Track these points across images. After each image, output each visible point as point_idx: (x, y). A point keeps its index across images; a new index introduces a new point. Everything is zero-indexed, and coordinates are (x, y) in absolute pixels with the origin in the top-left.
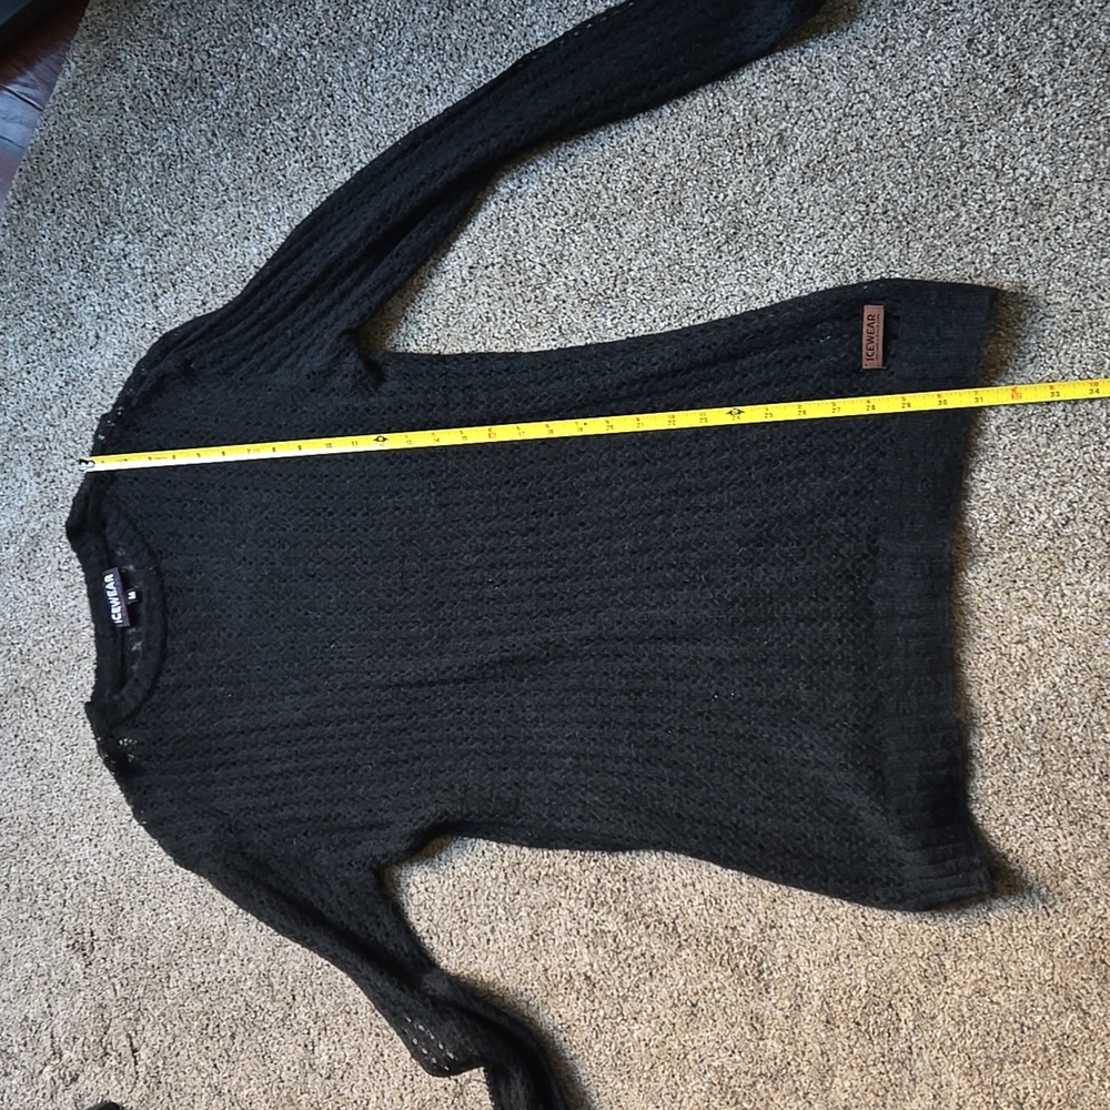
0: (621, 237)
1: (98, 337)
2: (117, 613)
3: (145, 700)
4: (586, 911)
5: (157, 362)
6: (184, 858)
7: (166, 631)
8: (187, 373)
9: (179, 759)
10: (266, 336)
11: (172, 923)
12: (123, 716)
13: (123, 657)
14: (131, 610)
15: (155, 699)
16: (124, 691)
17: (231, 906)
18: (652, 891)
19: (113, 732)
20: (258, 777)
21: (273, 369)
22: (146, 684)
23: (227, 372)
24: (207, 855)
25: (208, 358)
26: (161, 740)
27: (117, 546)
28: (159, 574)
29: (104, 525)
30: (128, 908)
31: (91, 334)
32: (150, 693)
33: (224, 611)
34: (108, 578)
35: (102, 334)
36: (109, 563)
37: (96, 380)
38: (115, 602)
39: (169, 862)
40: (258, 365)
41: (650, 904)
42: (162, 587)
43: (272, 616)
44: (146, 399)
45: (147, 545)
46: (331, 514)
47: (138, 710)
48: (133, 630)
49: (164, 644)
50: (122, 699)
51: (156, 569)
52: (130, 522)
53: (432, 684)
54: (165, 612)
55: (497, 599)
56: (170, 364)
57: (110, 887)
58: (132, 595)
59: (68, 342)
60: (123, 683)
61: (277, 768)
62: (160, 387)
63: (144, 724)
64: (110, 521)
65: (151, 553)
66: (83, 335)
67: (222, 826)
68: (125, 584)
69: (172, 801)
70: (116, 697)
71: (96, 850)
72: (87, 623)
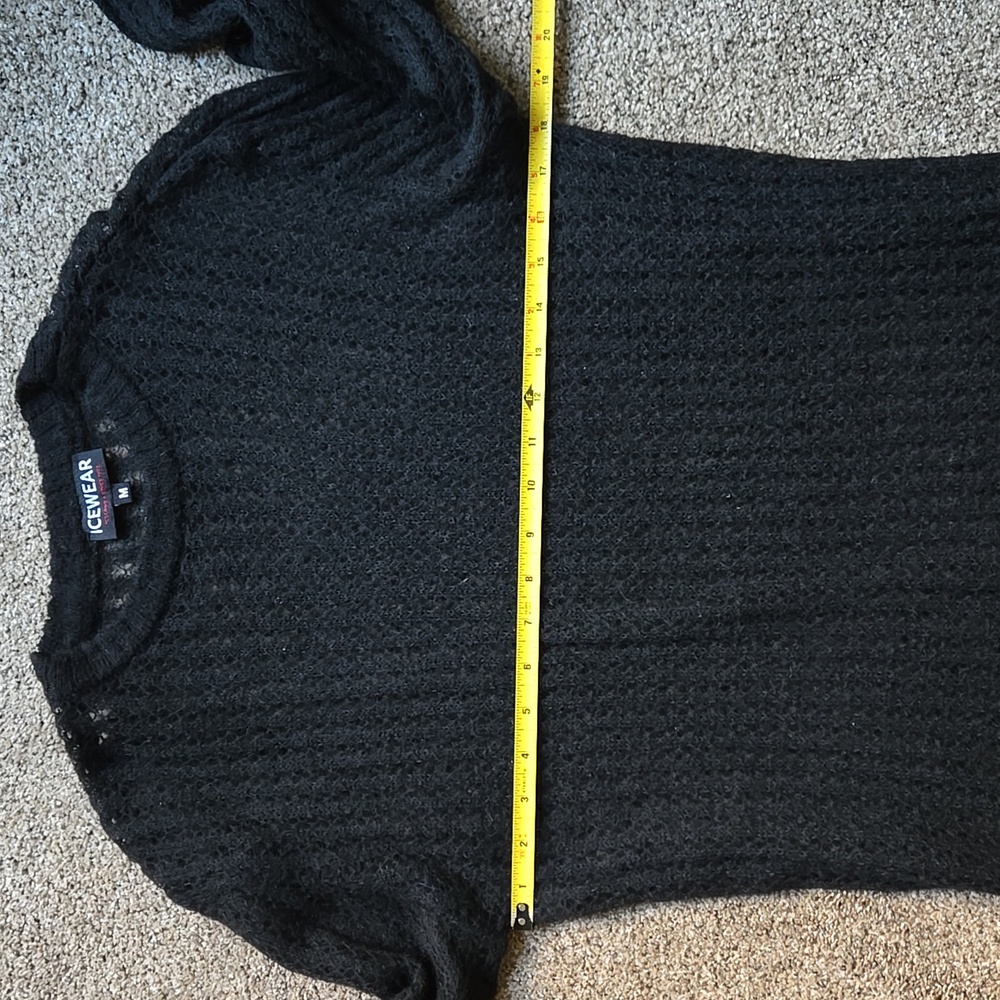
0: (971, 17)
1: (84, 94)
2: (96, 519)
3: (137, 651)
4: (842, 974)
5: (195, 139)
6: (183, 892)
7: (181, 549)
8: (249, 161)
9: (192, 742)
10: (382, 118)
11: (154, 989)
12: (100, 674)
13: (100, 587)
14: (121, 517)
15: (154, 650)
16: (98, 638)
17: (258, 960)
18: (949, 946)
19: (84, 700)
20: (324, 773)
21: (393, 167)
22: (140, 627)
23: (314, 166)
24: (236, 889)
25: (287, 140)
26: (164, 713)
27: (101, 416)
28: (176, 461)
29: (82, 385)
30: (76, 966)
31: (74, 89)
32: (147, 642)
33: (282, 523)
34: (85, 464)
35: (92, 91)
36: (86, 442)
37: (79, 160)
38: (92, 501)
39: (154, 893)
40: (367, 161)
41: (943, 965)
42: (180, 483)
43: (365, 534)
44: (173, 193)
45: (157, 418)
46: (476, 386)
47: (124, 665)
48: (119, 545)
49: (175, 569)
50: (97, 648)
51: (171, 454)
52: (129, 380)
53: (624, 645)
54: (182, 519)
55: (738, 524)
56: (223, 142)
57: (47, 935)
58: (124, 493)
59: (29, 98)
60: (95, 625)
61: (358, 759)
62: (196, 178)
63: (133, 688)
64: (94, 378)
65: (163, 430)
66: (58, 89)
67: (262, 844)
68: (112, 473)
69: (172, 806)
70: (85, 646)
71: (25, 878)
72: (33, 532)
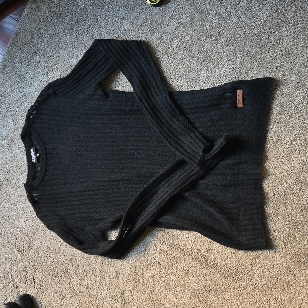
0: (175, 59)
1: (31, 84)
2: (34, 160)
3: (41, 183)
4: (159, 244)
5: (47, 91)
6: (50, 227)
7: (47, 165)
8: (55, 94)
9: (49, 200)
10: (77, 85)
11: (46, 245)
12: (34, 188)
13: (35, 171)
14: (38, 158)
15: (43, 183)
16: (35, 181)
17: (62, 241)
18: (177, 239)
19: (31, 192)
20: (71, 205)
21: (78, 93)
22: (41, 179)
23: (66, 94)
24: (56, 226)
25: (61, 90)
26: (44, 194)
27: (34, 141)
28: (46, 149)
29: (31, 135)
30: (34, 241)
31: (30, 83)
32: (42, 181)
33: (63, 159)
34: (32, 150)
35: (32, 83)
36: (32, 146)
37: (30, 95)
38: (33, 156)
39: (45, 228)
40: (74, 92)
41: (177, 243)
42: (46, 153)
43: (76, 161)
44: (44, 101)
45: (43, 141)
46: (93, 134)
47: (39, 186)
48: (38, 164)
49: (46, 168)
50: (34, 183)
51: (45, 147)
52: (38, 134)
53: (118, 181)
54: (47, 159)
55: (137, 158)
56: (50, 91)
57: (29, 235)
58: (38, 155)
59: (23, 85)
60: (35, 179)
61: (76, 203)
62: (47, 98)
63: (40, 190)
64: (33, 134)
65: (44, 143)
66: (27, 83)
67: (60, 218)
68: (36, 151)
69: (47, 211)
70: (33, 182)
71: (26, 224)
72: (25, 162)
